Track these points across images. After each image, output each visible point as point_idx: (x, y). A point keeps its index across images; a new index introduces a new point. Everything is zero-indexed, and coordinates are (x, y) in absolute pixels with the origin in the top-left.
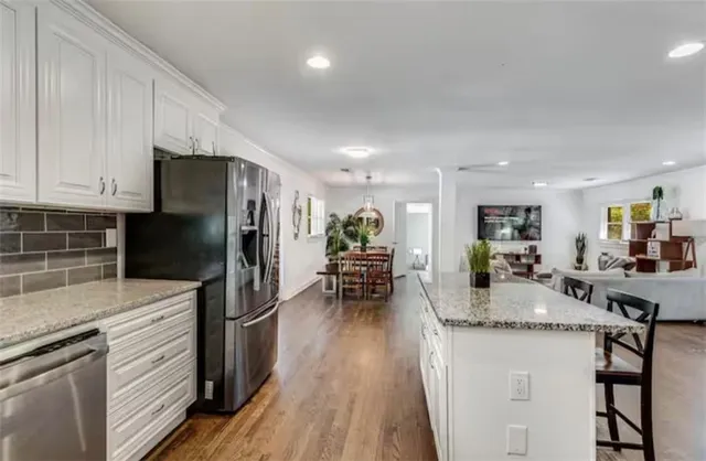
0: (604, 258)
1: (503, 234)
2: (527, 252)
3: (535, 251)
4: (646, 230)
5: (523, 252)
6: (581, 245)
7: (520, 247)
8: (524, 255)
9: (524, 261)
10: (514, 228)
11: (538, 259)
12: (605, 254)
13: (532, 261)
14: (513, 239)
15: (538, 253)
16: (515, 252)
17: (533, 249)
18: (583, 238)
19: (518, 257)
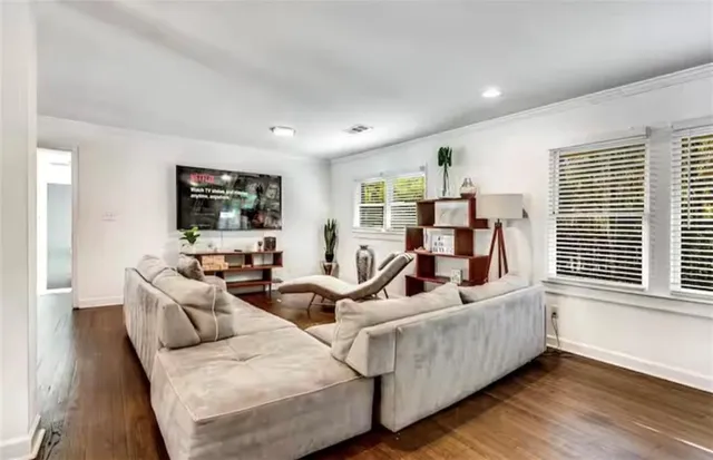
0: (364, 253)
1: (227, 221)
2: (262, 248)
3: (274, 247)
4: (427, 211)
5: (255, 249)
6: (331, 235)
7: (251, 241)
8: (259, 253)
9: (257, 262)
10: (244, 212)
11: (278, 259)
12: (364, 248)
13: (269, 261)
14: (241, 228)
15: (278, 249)
16: (244, 250)
17: (270, 243)
18: (334, 226)
19: (248, 258)
